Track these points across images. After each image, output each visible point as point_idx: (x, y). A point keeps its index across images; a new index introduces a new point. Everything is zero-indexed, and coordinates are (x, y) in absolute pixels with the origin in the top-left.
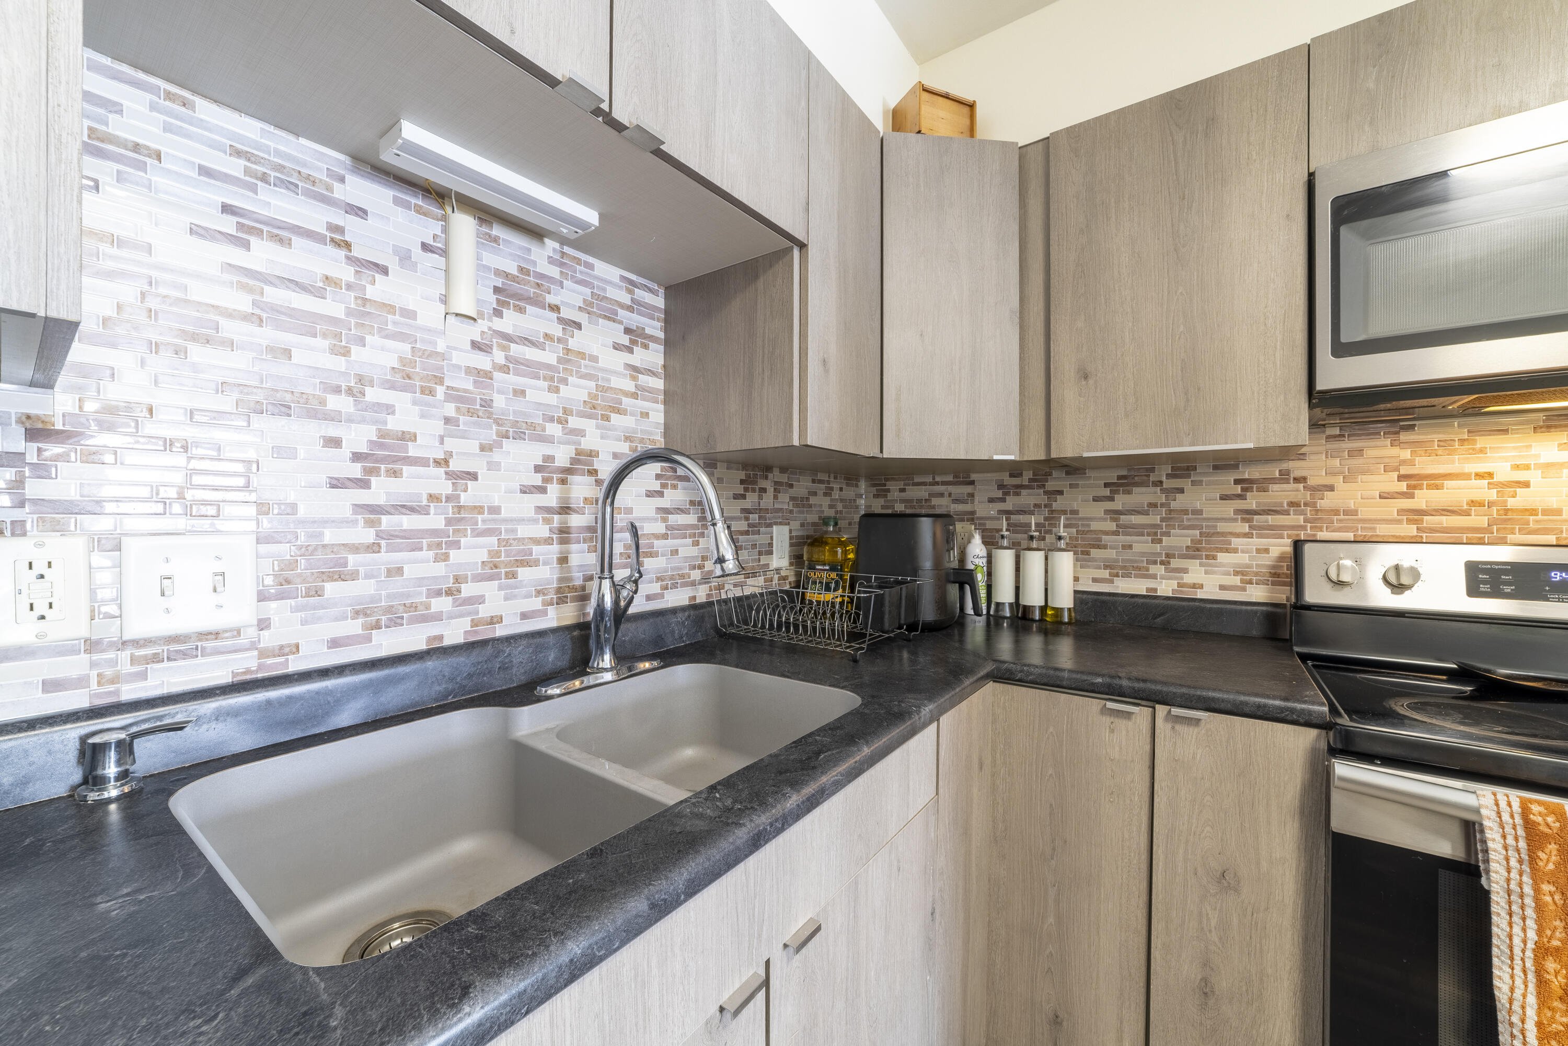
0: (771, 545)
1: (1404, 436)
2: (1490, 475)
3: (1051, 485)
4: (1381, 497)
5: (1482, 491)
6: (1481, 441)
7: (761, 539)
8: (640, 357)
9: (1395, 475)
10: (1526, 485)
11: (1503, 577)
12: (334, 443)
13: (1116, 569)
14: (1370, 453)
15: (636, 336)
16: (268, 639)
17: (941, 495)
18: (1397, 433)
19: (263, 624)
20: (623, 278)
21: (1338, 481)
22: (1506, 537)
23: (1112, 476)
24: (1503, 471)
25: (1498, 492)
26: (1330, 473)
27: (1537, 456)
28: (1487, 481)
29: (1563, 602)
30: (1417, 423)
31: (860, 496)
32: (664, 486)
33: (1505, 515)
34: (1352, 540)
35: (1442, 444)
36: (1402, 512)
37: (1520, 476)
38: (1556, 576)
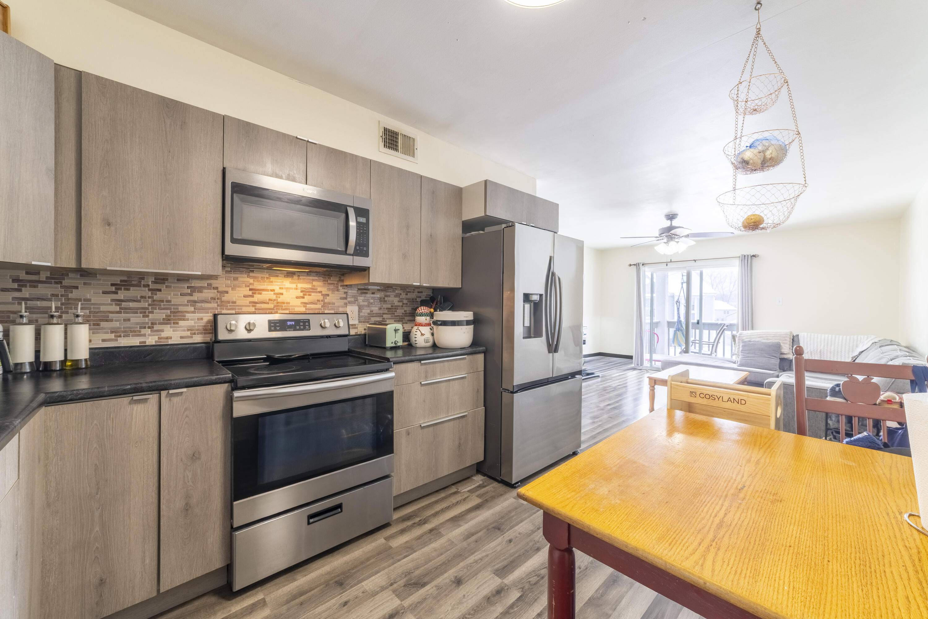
1: (251, 274)
2: (274, 290)
4: (244, 297)
5: (272, 296)
6: (272, 279)
9: (248, 288)
10: (282, 294)
11: (277, 324)
14: (240, 279)
18: (249, 273)
21: (230, 290)
22: (278, 311)
24: (277, 290)
26: (227, 286)
27: (285, 285)
28: (273, 292)
29: (290, 331)
30: (255, 271)
34: (235, 313)
35: (261, 278)
36: (250, 302)
37: (281, 291)
38: (289, 323)
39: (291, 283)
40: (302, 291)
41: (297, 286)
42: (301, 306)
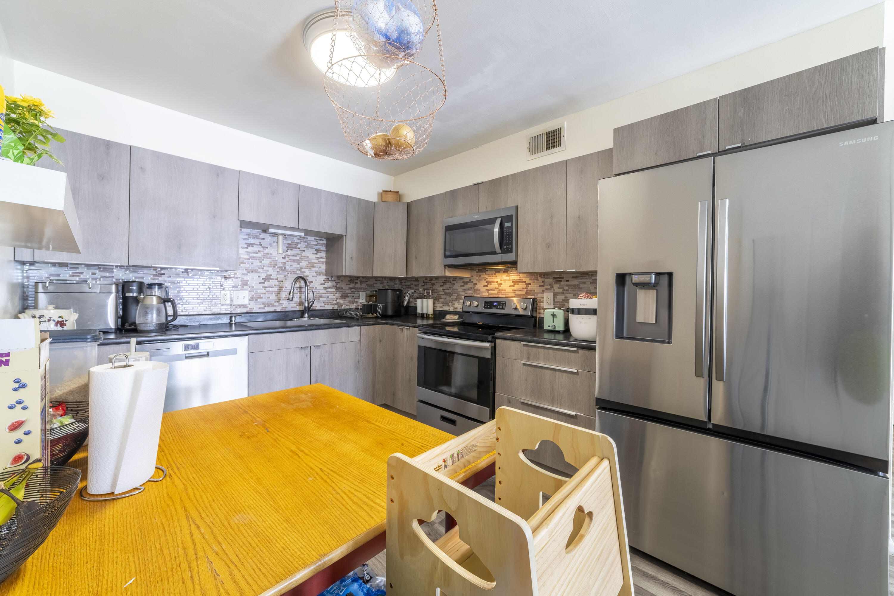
0: (359, 296)
3: (433, 282)
4: (483, 287)
7: (356, 295)
8: (319, 255)
9: (485, 281)
10: (502, 284)
12: (259, 277)
13: (445, 304)
15: (318, 251)
16: (250, 307)
17: (413, 284)
18: (485, 273)
19: (249, 304)
20: (315, 239)
21: (477, 282)
22: (498, 296)
23: (443, 280)
24: (499, 282)
25: (498, 286)
30: (487, 270)
31: (396, 284)
32: (325, 282)
33: (499, 291)
35: (491, 275)
36: (486, 290)
37: (501, 282)
38: (495, 304)
41: (510, 278)
42: (507, 293)
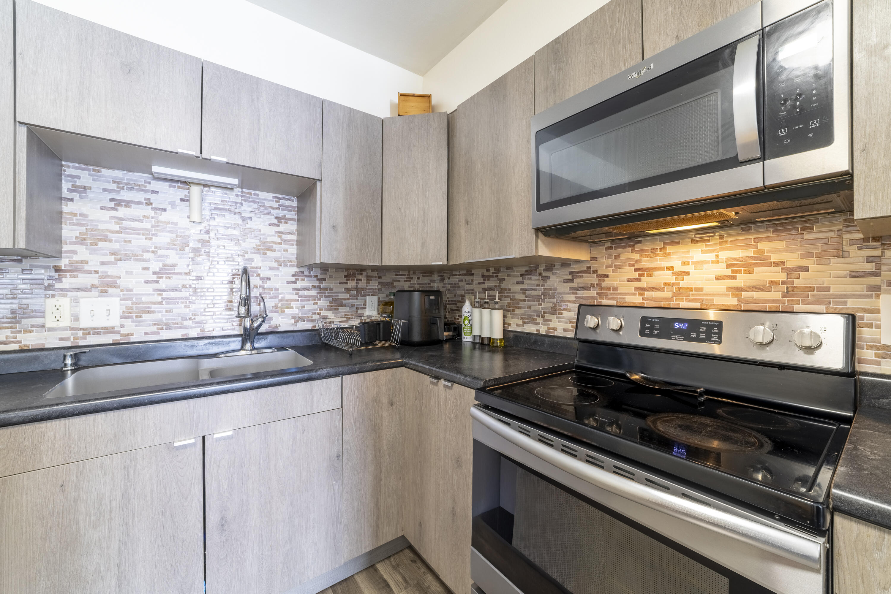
0: (365, 305)
1: (637, 247)
2: (672, 268)
3: (501, 275)
4: (628, 281)
5: (667, 277)
6: (670, 249)
7: (359, 301)
8: (283, 227)
9: (633, 268)
10: (688, 273)
11: (655, 326)
12: (146, 269)
13: (527, 319)
14: (623, 256)
15: (281, 219)
16: (124, 331)
17: (462, 281)
18: (634, 246)
19: (122, 326)
20: (274, 197)
21: (610, 272)
22: (679, 304)
23: (522, 270)
24: (679, 267)
25: (676, 278)
26: (608, 267)
27: (692, 257)
28: (671, 272)
29: (677, 340)
30: (642, 239)
32: (297, 279)
33: (679, 291)
34: (616, 305)
35: (653, 251)
36: (636, 289)
37: (685, 268)
38: (677, 325)
39: (703, 252)
40: (728, 266)
41: (717, 256)
42: (727, 295)
